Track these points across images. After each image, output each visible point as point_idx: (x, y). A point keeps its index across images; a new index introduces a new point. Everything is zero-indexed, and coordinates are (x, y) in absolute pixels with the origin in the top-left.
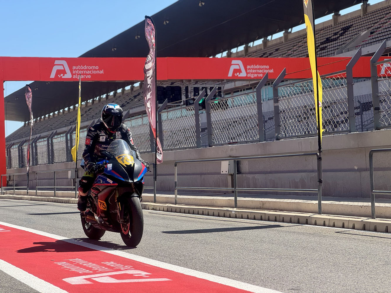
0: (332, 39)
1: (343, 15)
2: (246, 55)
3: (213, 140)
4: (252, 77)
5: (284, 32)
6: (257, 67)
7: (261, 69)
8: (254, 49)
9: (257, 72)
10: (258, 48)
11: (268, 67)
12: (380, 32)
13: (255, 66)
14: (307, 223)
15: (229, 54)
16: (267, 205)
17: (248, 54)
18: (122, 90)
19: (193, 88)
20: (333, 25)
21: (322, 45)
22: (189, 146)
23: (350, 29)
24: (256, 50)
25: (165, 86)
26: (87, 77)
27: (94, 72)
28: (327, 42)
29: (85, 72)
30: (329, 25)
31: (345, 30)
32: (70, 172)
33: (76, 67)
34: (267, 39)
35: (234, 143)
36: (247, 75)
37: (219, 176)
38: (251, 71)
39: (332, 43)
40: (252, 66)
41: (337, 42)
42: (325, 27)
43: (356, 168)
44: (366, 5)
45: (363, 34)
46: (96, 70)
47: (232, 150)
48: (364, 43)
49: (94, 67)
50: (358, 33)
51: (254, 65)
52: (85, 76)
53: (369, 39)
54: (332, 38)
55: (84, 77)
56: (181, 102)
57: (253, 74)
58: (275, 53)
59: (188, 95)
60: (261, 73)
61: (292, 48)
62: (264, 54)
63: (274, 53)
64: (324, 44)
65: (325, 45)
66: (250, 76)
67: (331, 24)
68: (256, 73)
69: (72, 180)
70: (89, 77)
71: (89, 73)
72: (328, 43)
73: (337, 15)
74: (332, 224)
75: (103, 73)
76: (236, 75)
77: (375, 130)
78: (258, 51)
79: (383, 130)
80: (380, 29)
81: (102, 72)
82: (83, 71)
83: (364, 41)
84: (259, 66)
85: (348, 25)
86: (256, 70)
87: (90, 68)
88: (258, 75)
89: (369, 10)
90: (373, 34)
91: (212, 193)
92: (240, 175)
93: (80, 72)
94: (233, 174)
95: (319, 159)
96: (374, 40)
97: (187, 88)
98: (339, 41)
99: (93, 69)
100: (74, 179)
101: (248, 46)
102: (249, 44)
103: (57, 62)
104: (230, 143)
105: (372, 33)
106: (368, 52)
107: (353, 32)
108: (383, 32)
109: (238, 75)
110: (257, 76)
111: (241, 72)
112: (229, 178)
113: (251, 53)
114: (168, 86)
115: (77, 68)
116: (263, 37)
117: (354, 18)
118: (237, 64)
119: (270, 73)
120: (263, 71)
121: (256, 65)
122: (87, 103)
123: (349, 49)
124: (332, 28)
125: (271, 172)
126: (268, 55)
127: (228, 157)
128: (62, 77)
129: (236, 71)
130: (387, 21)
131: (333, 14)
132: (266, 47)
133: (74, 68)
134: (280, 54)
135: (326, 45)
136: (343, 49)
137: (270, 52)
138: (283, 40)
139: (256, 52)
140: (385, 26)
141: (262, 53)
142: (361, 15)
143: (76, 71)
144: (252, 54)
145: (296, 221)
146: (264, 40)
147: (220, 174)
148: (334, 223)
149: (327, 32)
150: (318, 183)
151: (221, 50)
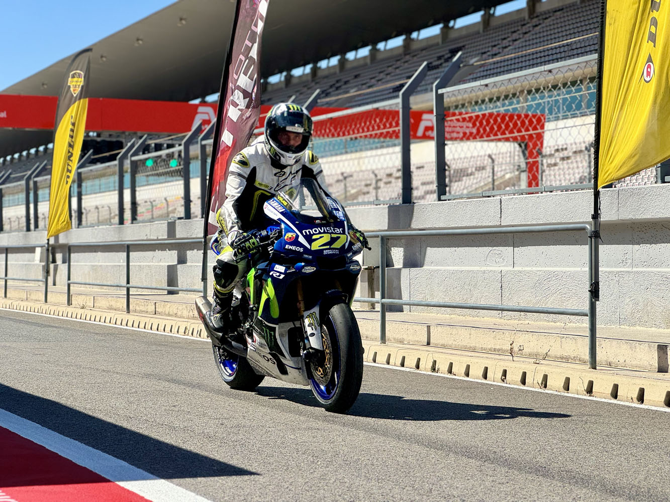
0: (432, 66)
1: (455, 29)
2: (313, 81)
5: (370, 47)
8: (326, 73)
10: (332, 71)
15: (289, 78)
20: (440, 43)
24: (329, 74)
30: (435, 41)
31: (455, 52)
34: (345, 58)
41: (437, 71)
42: (430, 45)
44: (489, 15)
48: (471, 76)
53: (479, 71)
54: (434, 64)
61: (377, 75)
62: (338, 81)
63: (351, 81)
73: (447, 27)
89: (493, 23)
96: (485, 73)
98: (440, 70)
101: (317, 66)
102: (320, 63)
116: (340, 54)
117: (470, 35)
124: (439, 47)
130: (511, 43)
131: (441, 25)
132: (343, 69)
134: (359, 83)
137: (346, 80)
138: (368, 61)
141: (334, 79)
142: (480, 30)
146: (341, 58)
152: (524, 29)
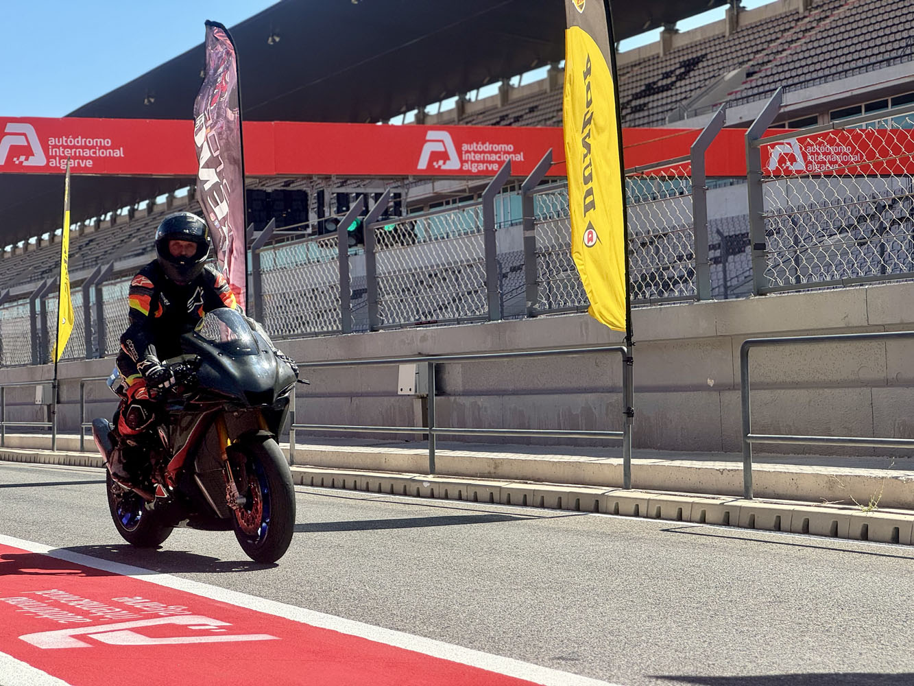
0: (658, 88)
1: (684, 33)
2: (459, 121)
3: (381, 315)
4: (474, 170)
5: (548, 67)
6: (486, 148)
7: (496, 153)
8: (479, 107)
9: (486, 159)
10: (489, 104)
11: (510, 148)
12: (769, 73)
13: (480, 145)
14: (597, 510)
15: (422, 117)
16: (505, 469)
17: (465, 118)
18: (167, 198)
19: (335, 195)
20: (661, 55)
21: (636, 99)
22: (325, 329)
23: (700, 65)
24: (484, 108)
25: (269, 190)
26: (83, 165)
27: (99, 153)
28: (648, 93)
29: (79, 151)
30: (653, 53)
31: (690, 65)
32: (39, 389)
33: (57, 139)
34: (508, 84)
35: (429, 322)
36: (462, 166)
37: (393, 399)
38: (471, 157)
39: (660, 96)
40: (475, 144)
41: (669, 93)
42: (644, 59)
43: (711, 383)
44: (737, 10)
45: (729, 75)
46: (105, 148)
47: (424, 339)
48: (732, 97)
49: (101, 142)
50: (719, 75)
51: (477, 143)
52: (78, 163)
53: (744, 88)
54: (660, 84)
55: (76, 165)
56: (307, 226)
57: (476, 165)
58: (529, 116)
59: (324, 211)
60: (496, 162)
62: (503, 118)
63: (525, 117)
64: (640, 98)
65: (642, 101)
66: (470, 168)
67: (657, 52)
68: (483, 162)
69: (45, 408)
70: (89, 163)
71: (88, 155)
72: (649, 95)
73: (671, 31)
74: (654, 512)
75: (122, 156)
76: (436, 167)
77: (755, 295)
78: (488, 111)
79: (773, 295)
80: (770, 65)
81: (119, 153)
82: (73, 150)
83: (730, 92)
84: (491, 146)
85: (694, 56)
86: (482, 155)
87: (90, 142)
88: (487, 167)
89: (745, 21)
90: (752, 76)
91: (376, 441)
92: (443, 398)
93: (66, 153)
94: (425, 396)
95: (628, 360)
96: (755, 91)
97: (321, 195)
98: (674, 92)
99: (99, 144)
100: (49, 406)
101: (465, 99)
102: (468, 94)
103: (10, 127)
104: (419, 324)
105: (749, 75)
106: (741, 118)
107: (706, 70)
108: (774, 72)
109: (440, 166)
110: (485, 168)
111: (449, 159)
112: (418, 405)
113: (472, 115)
114: (276, 190)
115: (59, 142)
116: (501, 79)
117: (709, 40)
118: (438, 140)
119: (515, 161)
120: (500, 157)
121: (483, 144)
122: (83, 227)
123: (698, 111)
124: (660, 60)
125: (515, 393)
126: (512, 120)
127: (414, 356)
128: (24, 164)
129: (435, 156)
130: (786, 46)
131: (662, 29)
132: (507, 101)
133: (52, 141)
134: (540, 118)
135: (646, 100)
136: (685, 109)
137: (516, 115)
138: (547, 87)
139: (484, 113)
140: (781, 58)
141: (496, 115)
142: (724, 32)
143: (58, 150)
144: (475, 117)
145: (573, 504)
146: (503, 85)
147: (395, 394)
148: (659, 509)
149: (647, 69)
150: (624, 417)
151: (401, 108)
152: (802, 25)
